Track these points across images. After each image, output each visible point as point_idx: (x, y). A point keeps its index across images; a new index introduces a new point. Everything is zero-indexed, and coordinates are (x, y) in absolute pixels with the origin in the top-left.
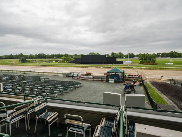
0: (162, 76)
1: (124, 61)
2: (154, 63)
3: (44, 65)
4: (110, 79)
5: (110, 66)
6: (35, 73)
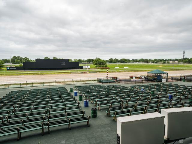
1: (84, 66)
2: (106, 67)
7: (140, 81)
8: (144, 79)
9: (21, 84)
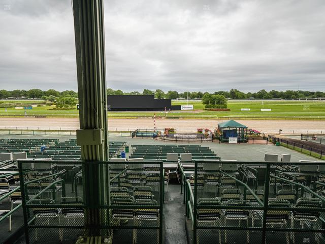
0: (281, 130)
1: (182, 106)
2: (225, 108)
3: (40, 114)
4: (230, 138)
5: (173, 116)
6: (60, 133)
7: (193, 139)
8: (210, 136)
9: (33, 130)
